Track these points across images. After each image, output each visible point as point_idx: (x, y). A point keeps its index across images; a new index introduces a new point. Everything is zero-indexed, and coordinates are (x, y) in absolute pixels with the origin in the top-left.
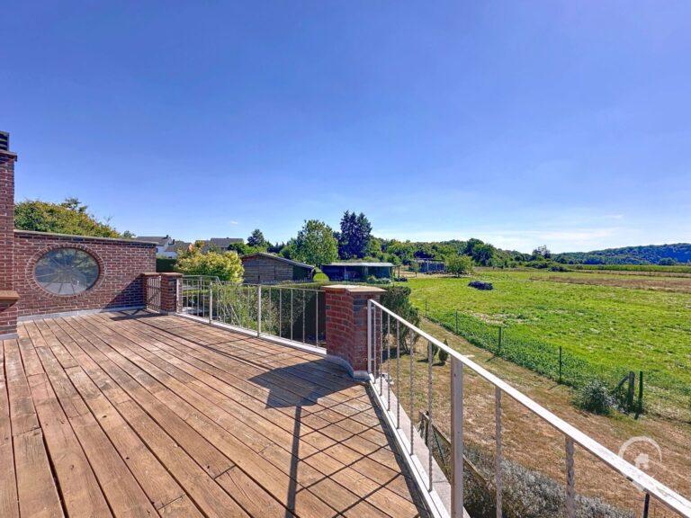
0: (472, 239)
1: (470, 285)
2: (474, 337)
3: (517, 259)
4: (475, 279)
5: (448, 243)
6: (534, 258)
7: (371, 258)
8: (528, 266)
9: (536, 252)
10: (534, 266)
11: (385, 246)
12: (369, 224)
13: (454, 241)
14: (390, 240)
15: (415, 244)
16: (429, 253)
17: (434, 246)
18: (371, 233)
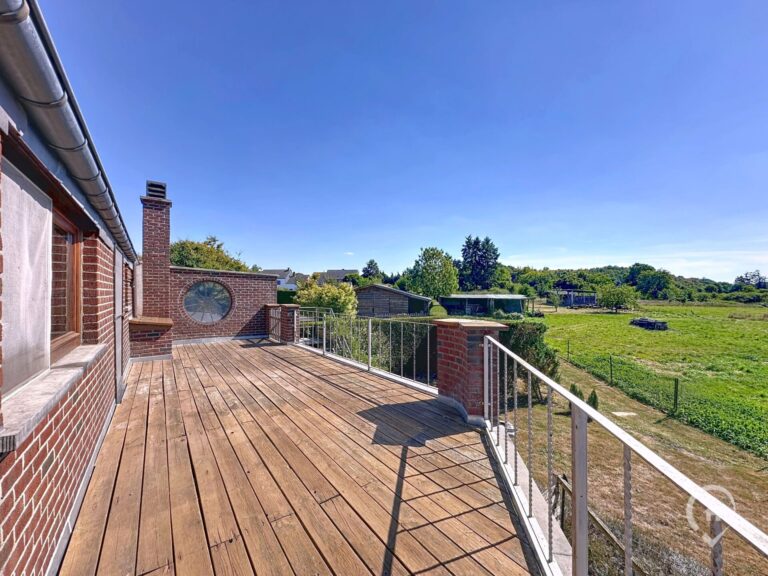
0: (637, 265)
1: (633, 323)
2: (636, 390)
3: (709, 290)
4: (640, 316)
5: (601, 270)
6: (737, 288)
7: (498, 289)
8: (727, 299)
9: (740, 279)
10: (737, 299)
11: (516, 275)
12: (496, 250)
13: (609, 268)
14: (522, 267)
15: (556, 272)
16: (575, 282)
17: (581, 275)
18: (499, 260)
